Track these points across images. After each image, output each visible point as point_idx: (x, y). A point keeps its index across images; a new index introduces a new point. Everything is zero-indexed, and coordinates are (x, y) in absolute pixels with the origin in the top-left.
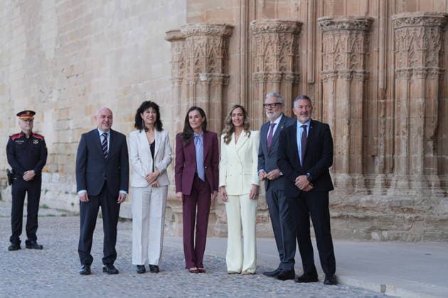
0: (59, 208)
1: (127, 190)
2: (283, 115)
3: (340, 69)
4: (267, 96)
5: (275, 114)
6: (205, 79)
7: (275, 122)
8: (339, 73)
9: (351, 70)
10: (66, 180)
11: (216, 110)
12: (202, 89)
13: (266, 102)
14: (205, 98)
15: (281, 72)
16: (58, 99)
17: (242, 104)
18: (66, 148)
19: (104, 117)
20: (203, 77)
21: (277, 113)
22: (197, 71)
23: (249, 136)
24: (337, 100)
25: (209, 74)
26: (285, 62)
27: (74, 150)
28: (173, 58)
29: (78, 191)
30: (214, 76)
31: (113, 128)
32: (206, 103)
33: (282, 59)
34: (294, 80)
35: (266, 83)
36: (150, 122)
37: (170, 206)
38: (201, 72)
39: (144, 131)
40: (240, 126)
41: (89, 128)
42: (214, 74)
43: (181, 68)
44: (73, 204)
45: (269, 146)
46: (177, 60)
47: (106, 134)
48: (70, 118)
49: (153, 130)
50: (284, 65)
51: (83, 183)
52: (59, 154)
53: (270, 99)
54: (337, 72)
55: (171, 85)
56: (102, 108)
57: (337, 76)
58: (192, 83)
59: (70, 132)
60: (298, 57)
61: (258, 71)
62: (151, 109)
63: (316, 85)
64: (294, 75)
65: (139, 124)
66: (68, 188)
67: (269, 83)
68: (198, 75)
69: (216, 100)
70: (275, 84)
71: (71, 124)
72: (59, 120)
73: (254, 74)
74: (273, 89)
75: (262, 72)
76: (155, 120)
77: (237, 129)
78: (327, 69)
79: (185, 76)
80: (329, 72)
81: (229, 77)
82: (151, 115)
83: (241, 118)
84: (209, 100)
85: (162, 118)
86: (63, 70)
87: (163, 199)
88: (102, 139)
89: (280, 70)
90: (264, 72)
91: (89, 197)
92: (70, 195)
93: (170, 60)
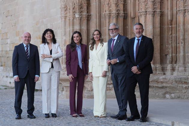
0: (3, 85)
1: (39, 75)
2: (119, 35)
3: (148, 10)
4: (110, 25)
5: (115, 34)
6: (78, 17)
7: (115, 39)
8: (147, 12)
9: (154, 11)
10: (6, 70)
11: (84, 33)
12: (77, 22)
13: (110, 28)
14: (78, 26)
15: (117, 12)
16: (2, 28)
17: (98, 29)
18: (6, 53)
19: (26, 37)
20: (77, 16)
21: (116, 33)
22: (74, 13)
23: (102, 46)
24: (147, 26)
25: (80, 14)
26: (119, 7)
27: (11, 54)
28: (61, 6)
29: (13, 76)
30: (83, 15)
31: (31, 43)
32: (79, 29)
33: (118, 5)
34: (124, 16)
35: (110, 18)
36: (49, 39)
37: (61, 83)
38: (76, 13)
39: (46, 44)
40: (98, 41)
41: (18, 43)
42: (83, 14)
43: (66, 11)
44: (10, 83)
45: (112, 51)
46: (64, 7)
47: (28, 46)
48: (8, 38)
49: (51, 43)
50: (119, 8)
51: (16, 72)
52: (3, 57)
53: (112, 26)
54: (146, 12)
55: (61, 20)
56: (25, 32)
57: (147, 14)
58: (71, 19)
59: (8, 45)
60: (126, 4)
61: (106, 12)
62: (49, 32)
63: (136, 19)
64: (124, 13)
65: (44, 41)
66: (8, 75)
67: (111, 18)
68: (74, 14)
69: (84, 28)
70: (114, 19)
71: (9, 41)
72: (2, 39)
73: (103, 13)
74: (114, 21)
75: (107, 12)
76: (52, 37)
77: (97, 42)
78: (141, 10)
79: (68, 15)
80: (143, 12)
81: (90, 15)
82: (49, 35)
83: (98, 36)
84: (81, 27)
85: (56, 37)
86: (4, 13)
87: (57, 79)
88: (26, 48)
89: (117, 11)
90: (108, 13)
91: (19, 79)
92: (9, 78)
93: (60, 7)
